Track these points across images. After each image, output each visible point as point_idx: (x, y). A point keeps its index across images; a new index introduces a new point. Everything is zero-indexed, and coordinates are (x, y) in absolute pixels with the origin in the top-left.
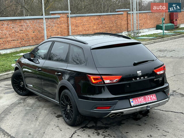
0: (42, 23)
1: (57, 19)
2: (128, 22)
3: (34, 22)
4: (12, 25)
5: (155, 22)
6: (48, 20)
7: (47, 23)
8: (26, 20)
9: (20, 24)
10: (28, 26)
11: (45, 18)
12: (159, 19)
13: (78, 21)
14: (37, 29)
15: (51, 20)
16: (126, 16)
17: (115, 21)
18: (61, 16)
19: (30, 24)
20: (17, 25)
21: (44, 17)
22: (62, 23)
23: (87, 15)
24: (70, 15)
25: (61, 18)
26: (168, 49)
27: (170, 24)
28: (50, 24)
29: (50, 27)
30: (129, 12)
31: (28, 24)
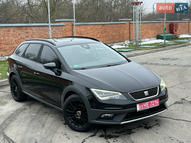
0: (48, 30)
1: (63, 27)
2: (130, 31)
3: (40, 29)
4: (18, 31)
5: (156, 32)
6: (53, 27)
7: (52, 30)
8: (32, 27)
9: (26, 31)
10: (33, 33)
11: (51, 26)
12: (160, 29)
13: (82, 29)
14: (42, 36)
15: (57, 27)
16: (128, 26)
17: (118, 30)
18: (66, 24)
19: (36, 31)
20: (23, 31)
21: (50, 24)
22: (67, 31)
23: (91, 23)
24: (75, 24)
25: (66, 26)
26: (170, 58)
27: (170, 34)
28: (55, 31)
29: (55, 34)
30: (132, 22)
31: (34, 31)
